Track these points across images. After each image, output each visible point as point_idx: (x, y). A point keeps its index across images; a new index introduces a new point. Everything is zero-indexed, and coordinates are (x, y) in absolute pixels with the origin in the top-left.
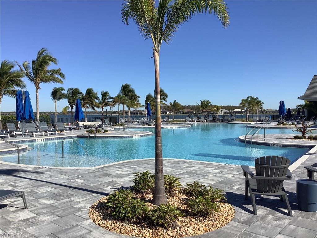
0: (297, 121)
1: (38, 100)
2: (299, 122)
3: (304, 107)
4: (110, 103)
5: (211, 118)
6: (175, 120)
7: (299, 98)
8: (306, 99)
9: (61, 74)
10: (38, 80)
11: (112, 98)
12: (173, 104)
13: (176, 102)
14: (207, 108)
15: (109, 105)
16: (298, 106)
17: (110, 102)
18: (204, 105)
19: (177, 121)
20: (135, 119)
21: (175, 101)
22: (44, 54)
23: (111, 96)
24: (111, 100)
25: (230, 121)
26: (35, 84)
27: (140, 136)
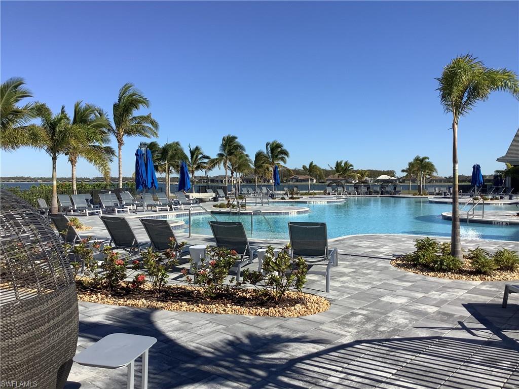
0: (500, 195)
1: (120, 160)
2: (503, 196)
3: (507, 173)
4: (205, 165)
5: (364, 189)
6: (310, 192)
7: (498, 160)
8: (509, 162)
9: (152, 123)
10: (121, 131)
11: (207, 157)
12: (308, 168)
13: (314, 164)
14: (347, 174)
15: (204, 168)
16: (498, 171)
17: (204, 163)
18: (340, 168)
19: (315, 194)
20: (251, 190)
21: (312, 163)
22: (130, 92)
23: (206, 154)
24: (206, 160)
25: (394, 194)
26: (117, 137)
27: (299, 213)
